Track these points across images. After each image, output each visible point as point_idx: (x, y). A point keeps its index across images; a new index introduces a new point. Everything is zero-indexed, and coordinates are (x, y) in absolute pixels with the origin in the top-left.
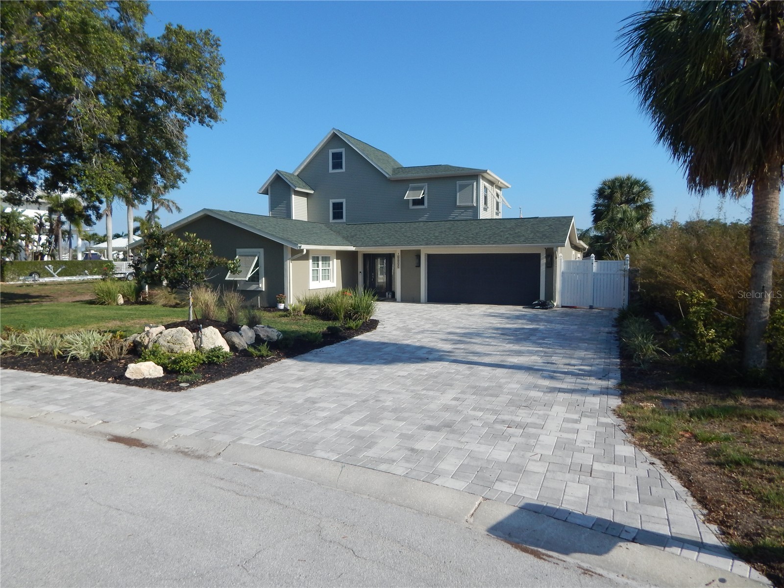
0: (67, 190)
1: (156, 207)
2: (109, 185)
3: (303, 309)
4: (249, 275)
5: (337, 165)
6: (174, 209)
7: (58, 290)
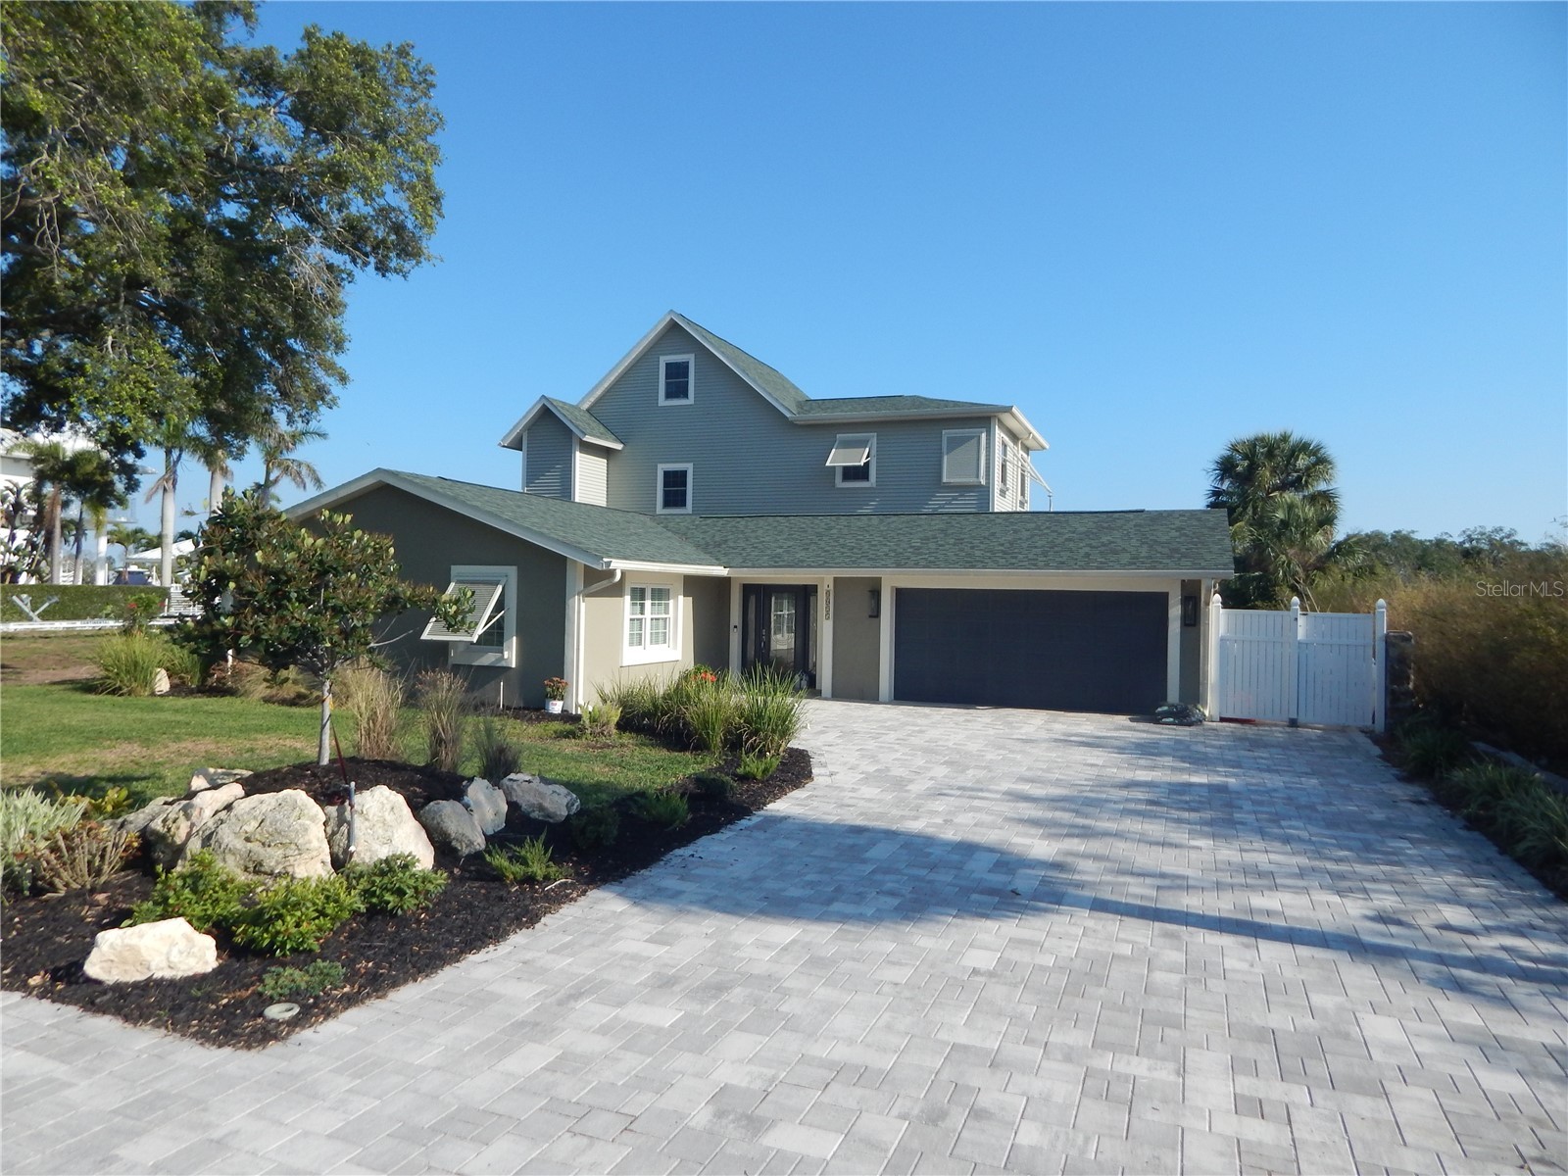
0: (63, 425)
1: (272, 477)
2: (143, 401)
3: (616, 719)
4: (480, 630)
5: (677, 389)
6: (308, 481)
7: (33, 651)
